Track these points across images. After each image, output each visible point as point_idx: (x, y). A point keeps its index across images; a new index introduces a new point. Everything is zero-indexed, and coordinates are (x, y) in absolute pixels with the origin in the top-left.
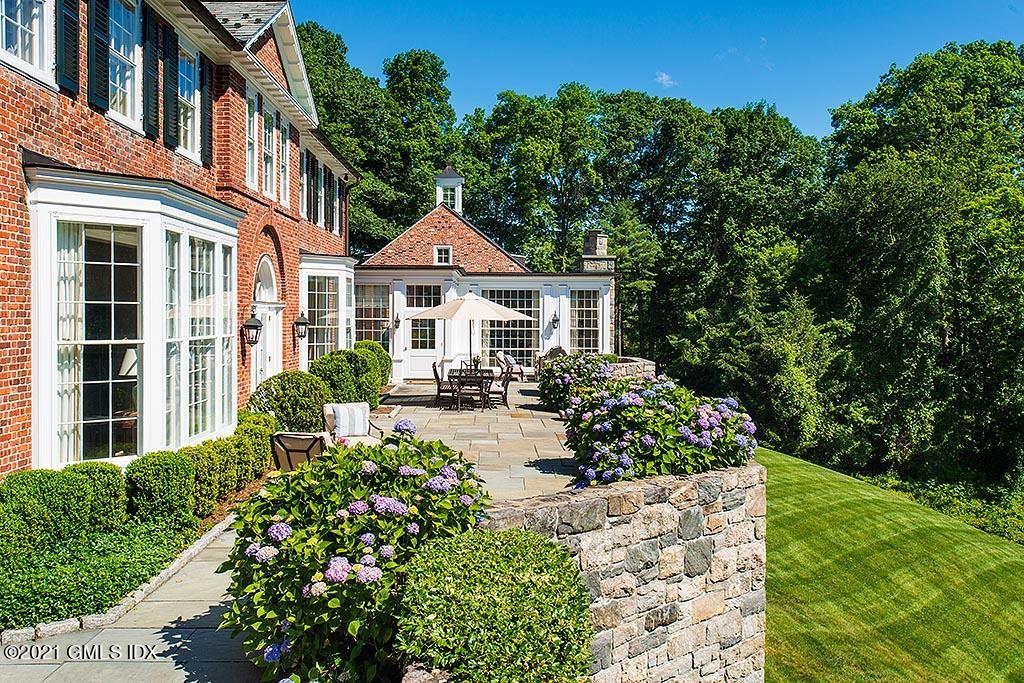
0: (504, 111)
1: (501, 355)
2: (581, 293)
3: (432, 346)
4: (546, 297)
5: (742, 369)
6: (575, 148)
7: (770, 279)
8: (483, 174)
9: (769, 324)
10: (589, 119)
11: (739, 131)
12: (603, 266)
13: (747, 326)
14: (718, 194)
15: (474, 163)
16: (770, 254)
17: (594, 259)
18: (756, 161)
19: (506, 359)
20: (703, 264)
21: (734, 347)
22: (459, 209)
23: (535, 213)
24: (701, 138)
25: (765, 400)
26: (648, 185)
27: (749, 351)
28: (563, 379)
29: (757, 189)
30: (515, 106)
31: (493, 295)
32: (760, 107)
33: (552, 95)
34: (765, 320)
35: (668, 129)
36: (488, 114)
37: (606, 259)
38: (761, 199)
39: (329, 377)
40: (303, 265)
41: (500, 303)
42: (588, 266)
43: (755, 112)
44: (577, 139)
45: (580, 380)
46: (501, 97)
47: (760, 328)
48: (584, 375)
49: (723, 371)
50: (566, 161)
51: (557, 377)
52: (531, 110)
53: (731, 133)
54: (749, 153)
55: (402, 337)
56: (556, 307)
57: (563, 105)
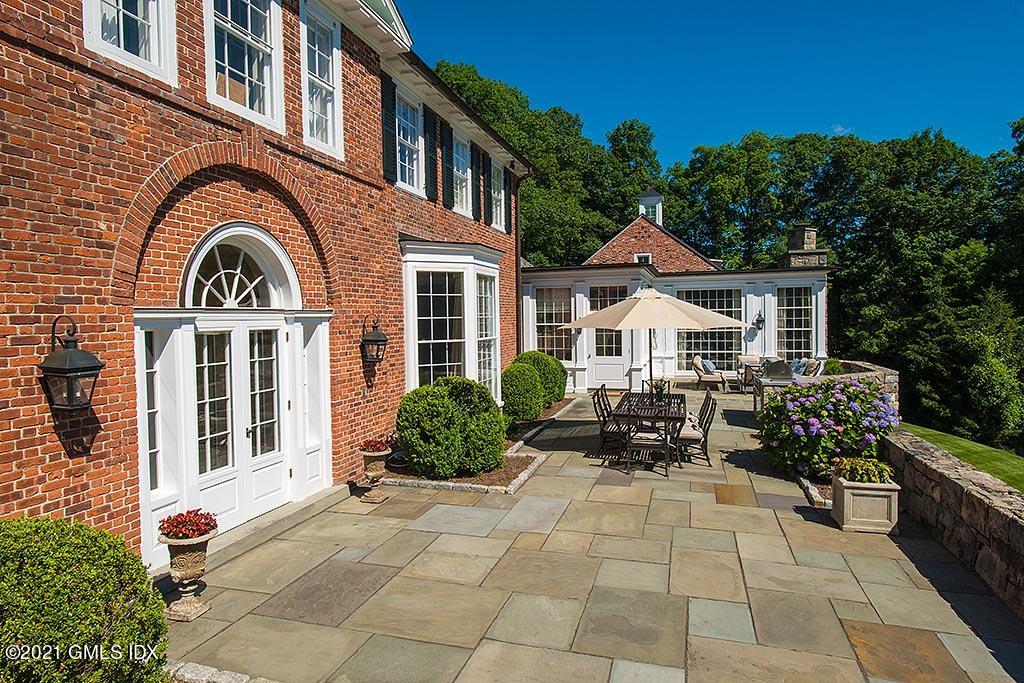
0: (698, 160)
1: (698, 360)
2: (789, 291)
3: (619, 353)
4: (748, 296)
5: (931, 359)
6: (758, 181)
7: (958, 275)
8: (684, 208)
9: (959, 318)
10: (770, 157)
11: (909, 155)
12: (814, 261)
13: (936, 319)
14: (889, 208)
15: (676, 201)
16: (956, 254)
17: (802, 255)
18: (924, 179)
19: (704, 366)
20: (873, 269)
21: (923, 339)
22: (659, 222)
23: (724, 234)
24: (872, 163)
25: (962, 390)
26: (822, 207)
27: (939, 343)
28: (806, 426)
29: (926, 202)
30: (706, 156)
31: (691, 296)
32: (926, 134)
33: (737, 142)
34: (955, 314)
35: (838, 161)
36: (686, 166)
37: (816, 254)
38: (931, 210)
39: (419, 423)
40: (409, 256)
41: (697, 303)
42: (795, 262)
43: (922, 137)
44: (759, 173)
45: (840, 429)
46: (695, 152)
47: (951, 321)
48: (846, 422)
49: (911, 361)
50: (751, 192)
51: (794, 423)
52: (719, 155)
53: (900, 157)
54: (919, 173)
55: (586, 343)
56: (761, 305)
57: (747, 148)
